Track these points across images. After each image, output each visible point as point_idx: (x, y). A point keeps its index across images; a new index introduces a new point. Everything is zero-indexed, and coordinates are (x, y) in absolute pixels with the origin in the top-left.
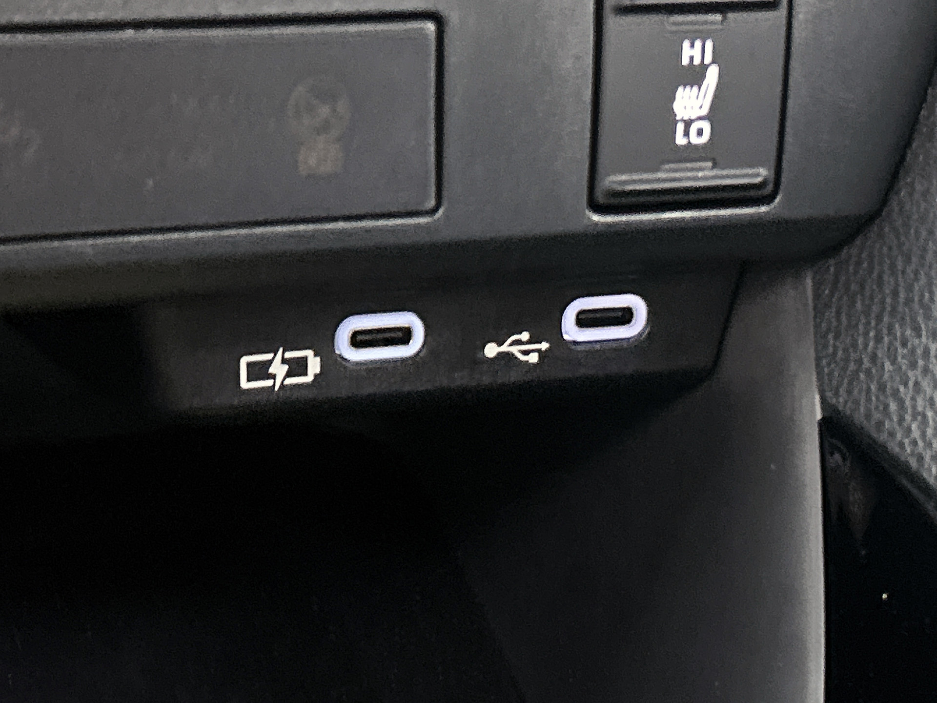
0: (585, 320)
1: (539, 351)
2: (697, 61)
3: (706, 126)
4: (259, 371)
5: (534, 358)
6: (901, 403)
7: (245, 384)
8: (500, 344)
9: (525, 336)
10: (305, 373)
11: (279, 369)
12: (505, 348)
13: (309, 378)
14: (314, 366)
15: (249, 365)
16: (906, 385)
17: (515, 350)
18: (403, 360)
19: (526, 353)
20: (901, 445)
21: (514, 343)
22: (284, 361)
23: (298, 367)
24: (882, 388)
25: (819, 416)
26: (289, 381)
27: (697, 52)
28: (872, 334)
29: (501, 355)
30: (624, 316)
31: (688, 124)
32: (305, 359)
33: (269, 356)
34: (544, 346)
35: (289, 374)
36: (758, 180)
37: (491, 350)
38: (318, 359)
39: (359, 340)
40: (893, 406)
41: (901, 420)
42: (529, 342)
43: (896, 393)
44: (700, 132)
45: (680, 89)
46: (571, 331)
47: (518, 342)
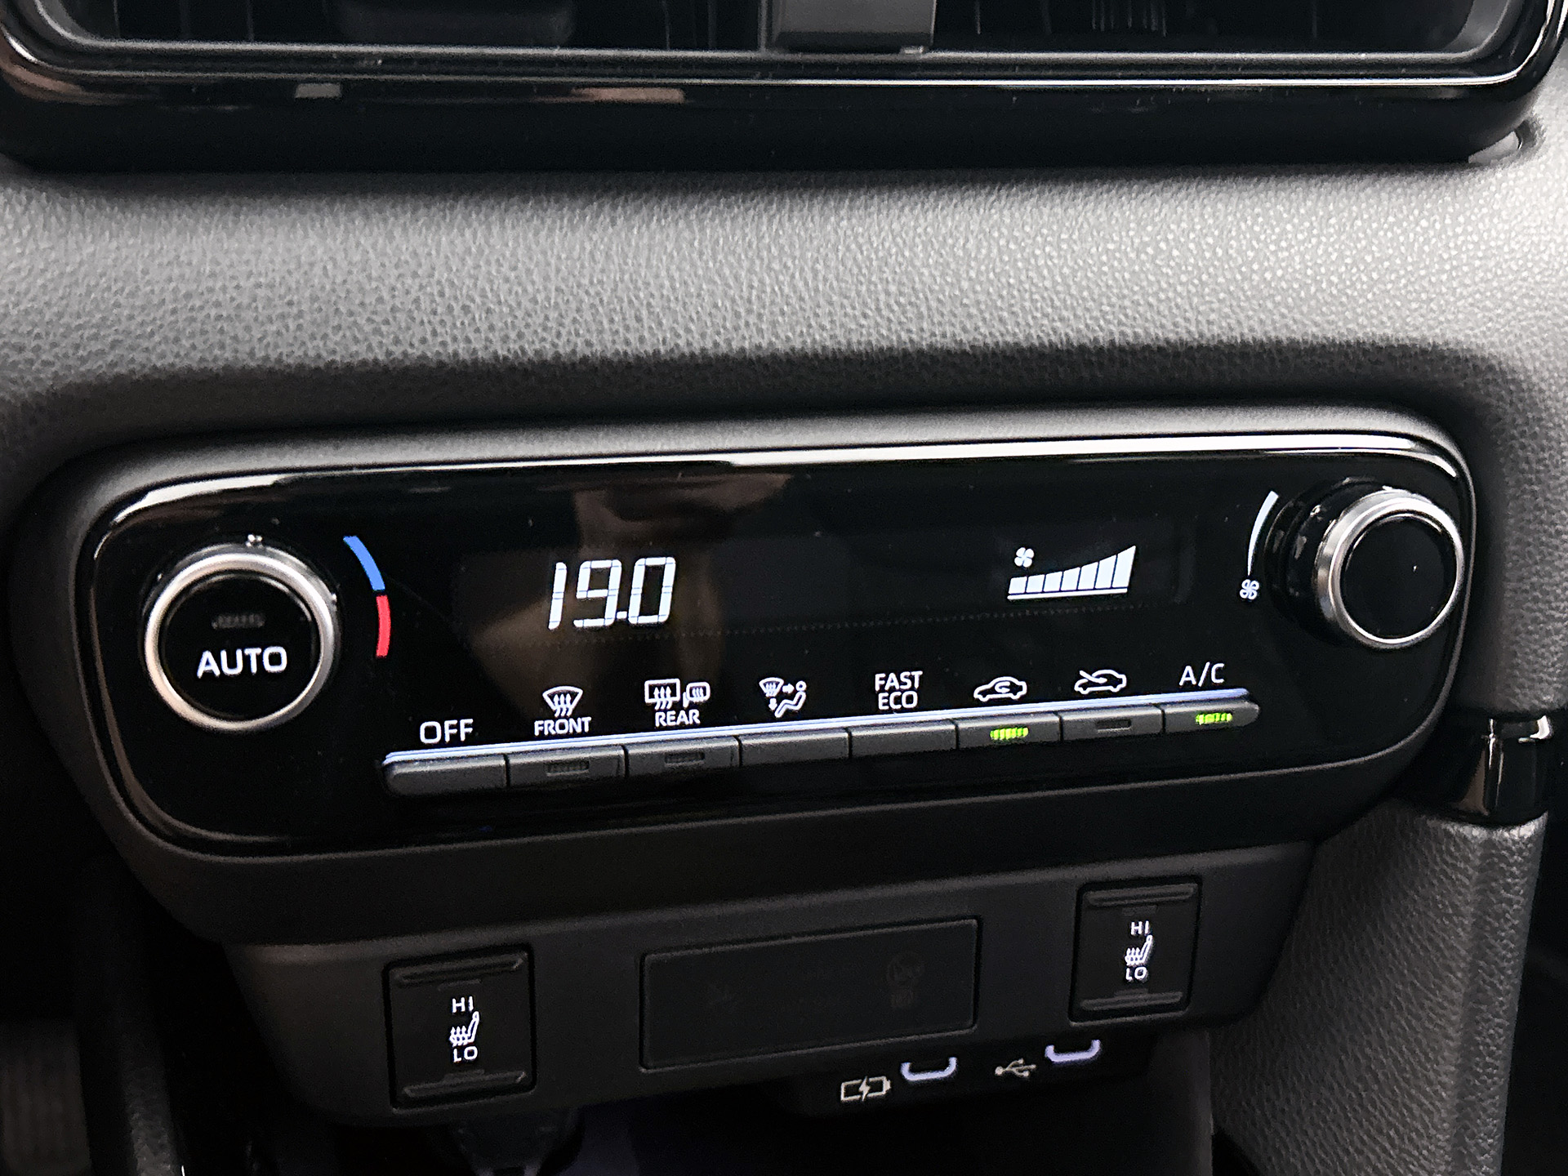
1: (1030, 1069)
2: (1140, 932)
3: (1145, 970)
4: (853, 1090)
5: (1026, 1074)
6: (1266, 1140)
7: (844, 1098)
8: (1005, 1067)
9: (1021, 1061)
10: (881, 1090)
11: (864, 1089)
12: (1008, 1069)
13: (884, 1092)
14: (887, 1085)
15: (846, 1087)
17: (1014, 1070)
18: (945, 1078)
19: (1021, 1071)
21: (1013, 1066)
22: (868, 1084)
23: (877, 1087)
24: (1253, 1124)
25: (1212, 1132)
26: (871, 1095)
27: (1140, 928)
28: (1248, 1086)
29: (1005, 1074)
31: (1133, 969)
32: (881, 1083)
33: (859, 1081)
34: (1033, 1066)
35: (870, 1091)
36: (1177, 1000)
37: (999, 1071)
38: (889, 1082)
42: (1024, 1064)
43: (1263, 1132)
44: (1140, 974)
45: (1129, 948)
46: (1052, 1057)
47: (1016, 1066)
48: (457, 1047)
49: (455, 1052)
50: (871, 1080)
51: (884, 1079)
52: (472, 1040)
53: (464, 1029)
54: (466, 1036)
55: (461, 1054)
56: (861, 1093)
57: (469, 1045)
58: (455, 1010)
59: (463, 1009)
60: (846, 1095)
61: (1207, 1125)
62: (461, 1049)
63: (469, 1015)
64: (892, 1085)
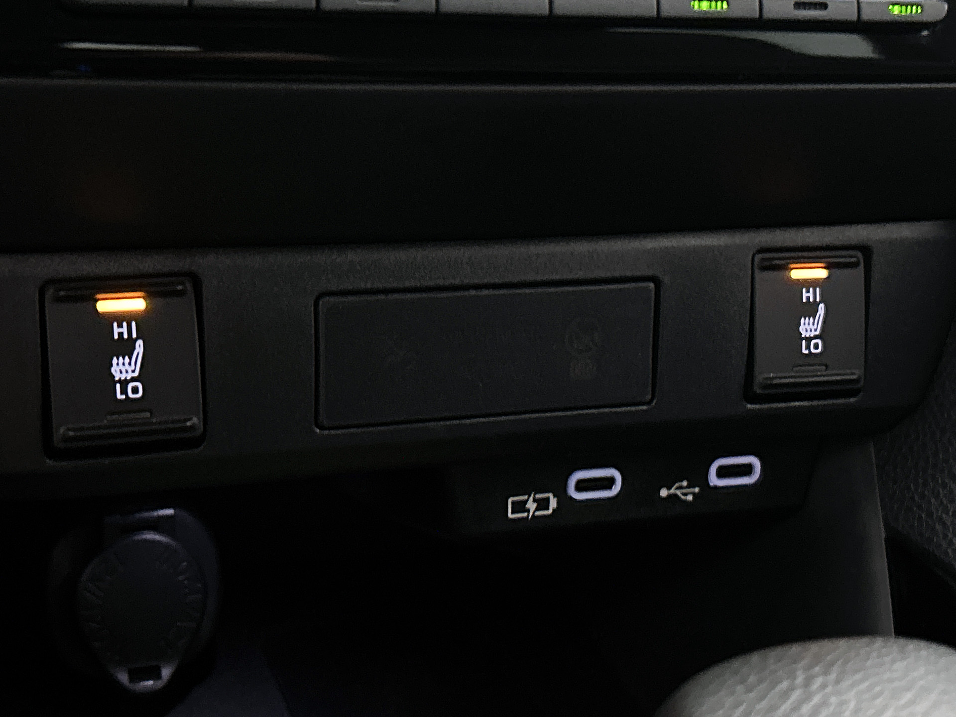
0: (723, 472)
1: (694, 494)
2: (812, 300)
3: (820, 342)
4: (520, 507)
5: (690, 498)
6: (944, 524)
7: (510, 515)
8: (669, 488)
9: (685, 483)
10: (548, 509)
11: (531, 506)
12: (672, 491)
13: (550, 511)
14: (553, 503)
15: (513, 503)
16: (947, 514)
17: (679, 493)
18: (609, 499)
19: (685, 494)
20: (947, 553)
21: (678, 488)
22: (535, 500)
23: (543, 504)
24: (930, 515)
25: (883, 535)
26: (538, 513)
27: (811, 295)
28: (921, 481)
29: (670, 496)
30: (747, 470)
31: (808, 342)
32: (548, 499)
33: (526, 497)
34: (697, 490)
35: (537, 509)
36: (855, 377)
37: (664, 493)
38: (555, 499)
39: (582, 486)
40: (938, 527)
41: (945, 536)
42: (688, 487)
43: (940, 519)
45: (803, 320)
46: (714, 480)
47: (680, 488)
48: (120, 381)
49: (118, 386)
50: (538, 496)
51: (551, 495)
52: (136, 374)
53: (127, 358)
54: (130, 369)
55: (124, 391)
56: (528, 511)
57: (133, 379)
58: (116, 337)
59: (126, 336)
60: (513, 513)
61: (877, 535)
62: (124, 383)
63: (132, 342)
64: (558, 503)
